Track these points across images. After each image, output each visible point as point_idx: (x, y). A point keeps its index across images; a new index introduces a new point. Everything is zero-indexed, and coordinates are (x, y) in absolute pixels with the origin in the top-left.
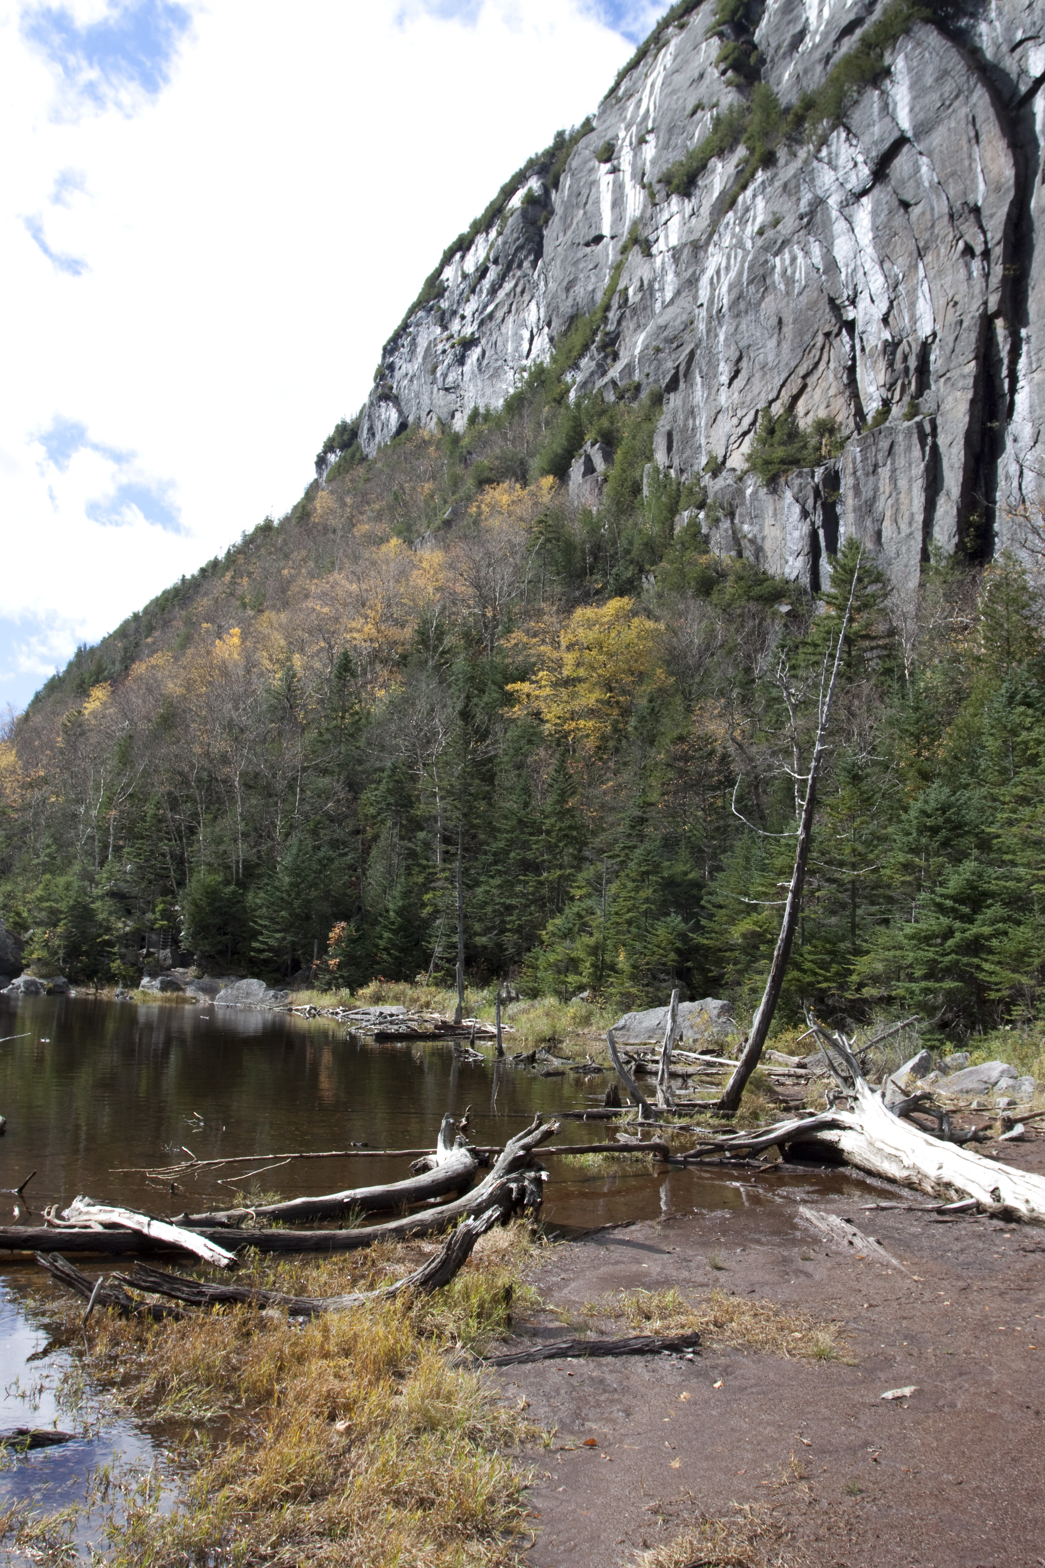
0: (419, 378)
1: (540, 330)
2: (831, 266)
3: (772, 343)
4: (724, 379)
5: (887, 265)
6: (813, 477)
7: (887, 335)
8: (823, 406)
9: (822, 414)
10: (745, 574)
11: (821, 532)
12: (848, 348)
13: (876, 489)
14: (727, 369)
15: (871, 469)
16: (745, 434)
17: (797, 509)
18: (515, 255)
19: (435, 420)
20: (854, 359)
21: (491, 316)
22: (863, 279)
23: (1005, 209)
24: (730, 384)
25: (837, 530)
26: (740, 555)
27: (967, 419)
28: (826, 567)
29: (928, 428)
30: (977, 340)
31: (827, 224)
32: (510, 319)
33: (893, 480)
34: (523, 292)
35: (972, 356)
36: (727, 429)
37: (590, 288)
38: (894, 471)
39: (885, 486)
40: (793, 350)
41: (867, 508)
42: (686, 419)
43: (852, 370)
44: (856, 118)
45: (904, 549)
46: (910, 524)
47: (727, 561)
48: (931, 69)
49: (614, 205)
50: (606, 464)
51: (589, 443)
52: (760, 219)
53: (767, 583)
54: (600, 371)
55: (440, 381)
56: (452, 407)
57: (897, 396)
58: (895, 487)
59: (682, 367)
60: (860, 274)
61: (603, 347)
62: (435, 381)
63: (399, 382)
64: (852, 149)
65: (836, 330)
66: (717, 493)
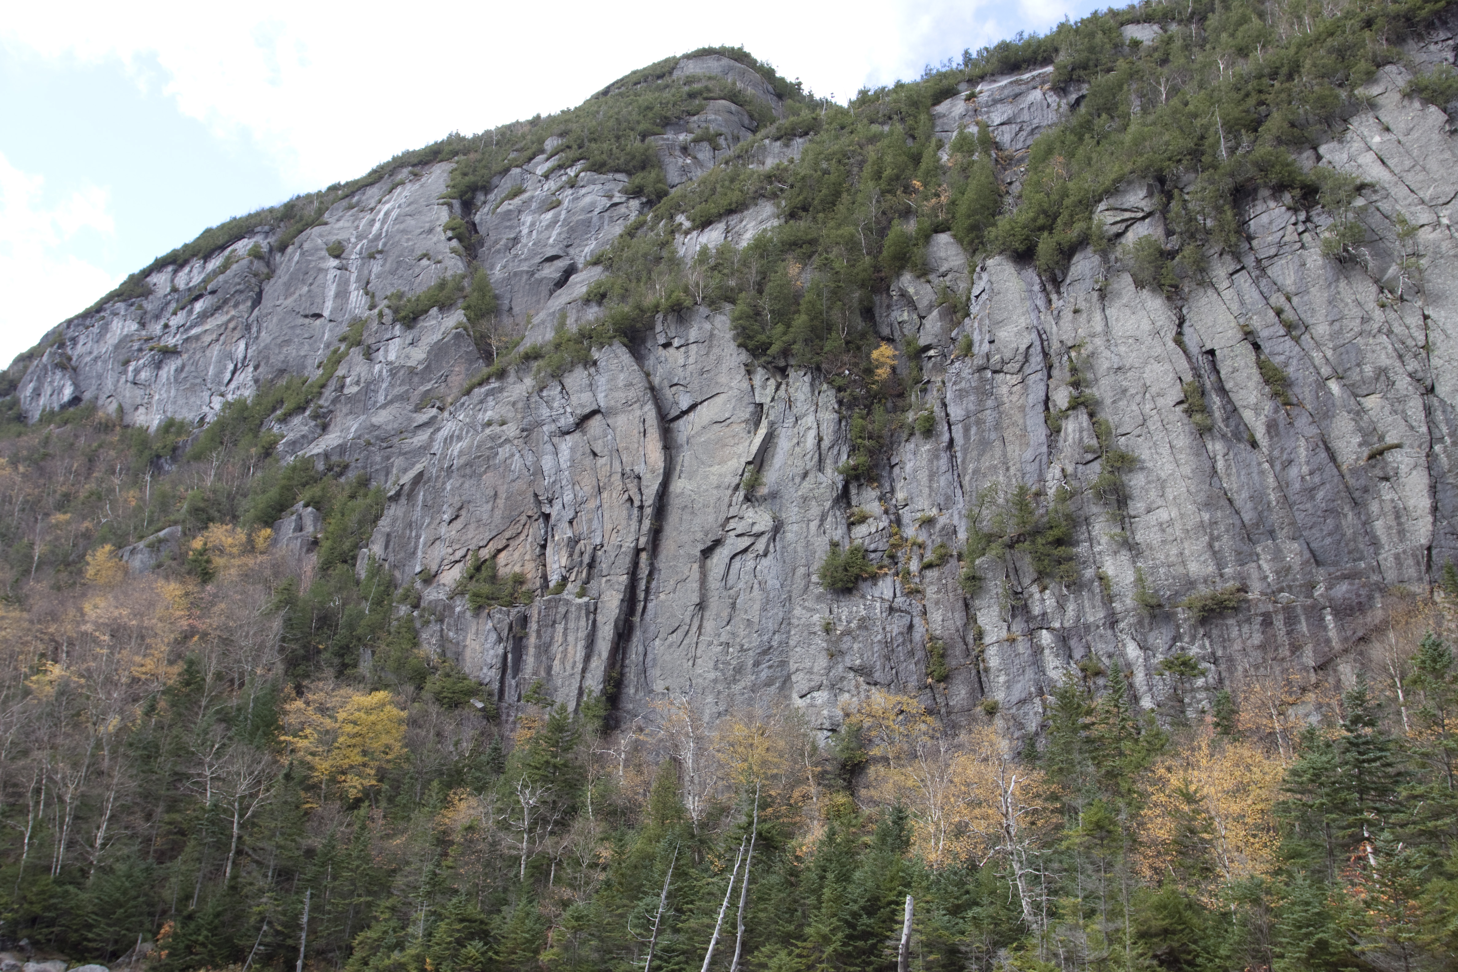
1: (245, 366)
2: (538, 472)
3: (488, 507)
4: (446, 517)
5: (577, 487)
6: (508, 615)
7: (570, 533)
8: (518, 565)
9: (517, 569)
10: (452, 672)
11: (510, 656)
12: (543, 532)
13: (552, 638)
14: (449, 511)
15: (551, 623)
16: (456, 562)
17: (494, 635)
18: (232, 295)
19: (114, 405)
20: (546, 540)
21: (197, 337)
22: (559, 490)
23: (656, 485)
24: (450, 523)
25: (521, 658)
26: (445, 655)
27: (617, 611)
28: (511, 682)
29: (592, 609)
30: (630, 562)
31: (539, 443)
32: (216, 348)
33: (565, 634)
34: (234, 329)
36: (442, 553)
37: (302, 353)
38: (566, 629)
39: (559, 637)
40: (503, 518)
41: (544, 649)
42: (404, 529)
43: (544, 547)
44: (569, 381)
45: (567, 683)
46: (573, 668)
47: (435, 658)
48: (622, 376)
49: (337, 295)
50: (315, 526)
51: (302, 503)
52: (489, 413)
53: (466, 682)
54: (310, 436)
55: (130, 375)
56: (138, 401)
57: (572, 578)
58: (566, 640)
59: (406, 488)
60: (558, 486)
61: (315, 417)
62: (125, 372)
63: (80, 356)
64: (563, 401)
65: (536, 517)
66: (430, 602)
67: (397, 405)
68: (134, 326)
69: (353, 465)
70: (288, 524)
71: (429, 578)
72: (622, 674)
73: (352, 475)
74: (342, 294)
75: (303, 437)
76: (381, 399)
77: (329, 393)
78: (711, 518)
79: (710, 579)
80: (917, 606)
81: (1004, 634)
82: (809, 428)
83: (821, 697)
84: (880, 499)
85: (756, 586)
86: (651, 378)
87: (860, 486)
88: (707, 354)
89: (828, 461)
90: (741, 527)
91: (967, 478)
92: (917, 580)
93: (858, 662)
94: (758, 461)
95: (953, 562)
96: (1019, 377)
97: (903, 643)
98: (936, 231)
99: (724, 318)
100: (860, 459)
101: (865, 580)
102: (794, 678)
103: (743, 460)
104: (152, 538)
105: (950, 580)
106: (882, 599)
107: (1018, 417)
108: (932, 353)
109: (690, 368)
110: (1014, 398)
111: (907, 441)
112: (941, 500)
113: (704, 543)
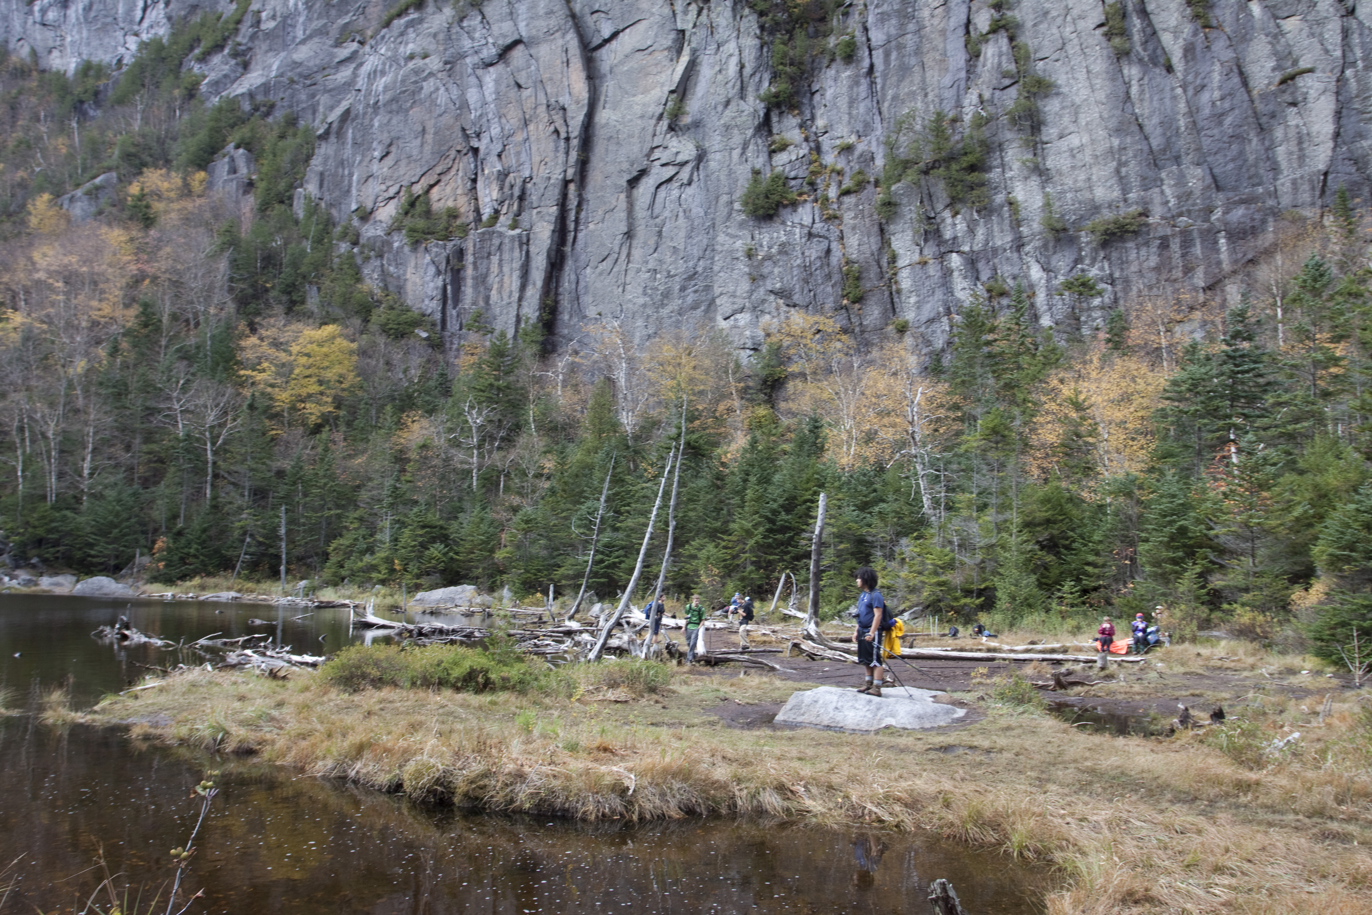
2: (464, 106)
3: (417, 142)
4: (377, 154)
5: (504, 121)
6: (445, 248)
7: (499, 167)
8: (450, 199)
9: (450, 204)
11: (449, 287)
12: (472, 166)
13: (488, 269)
14: (379, 147)
15: (486, 254)
16: (391, 198)
17: (432, 268)
19: (26, 49)
20: (476, 174)
22: (486, 124)
23: (581, 116)
24: (381, 159)
25: (460, 288)
26: (388, 289)
27: (549, 241)
28: (452, 312)
29: (525, 240)
30: (559, 193)
31: (463, 75)
33: (500, 265)
35: (555, 202)
36: (376, 190)
38: (501, 260)
39: (495, 268)
40: (433, 153)
41: (482, 280)
42: (337, 167)
43: (474, 181)
44: (489, 10)
45: (505, 311)
46: (510, 297)
47: (378, 292)
50: (248, 168)
51: (232, 145)
52: (411, 46)
53: (409, 314)
54: (232, 75)
55: (37, 15)
56: (51, 43)
57: (504, 210)
58: (501, 271)
59: (335, 125)
60: (484, 120)
61: (235, 55)
64: (484, 31)
65: (465, 151)
66: (369, 239)
67: (316, 40)
69: (279, 104)
70: (221, 167)
71: (366, 215)
72: (556, 302)
73: (279, 115)
75: (225, 76)
76: (300, 34)
77: (246, 30)
78: (636, 149)
79: (637, 207)
80: (834, 231)
81: (916, 257)
82: (731, 55)
83: (744, 319)
84: (801, 126)
85: (681, 214)
86: (572, 5)
87: (781, 113)
89: (750, 89)
90: (665, 156)
91: (886, 104)
92: (835, 206)
93: (778, 285)
94: (681, 90)
95: (870, 188)
97: (821, 267)
100: (782, 86)
101: (785, 206)
102: (718, 301)
103: (667, 89)
104: (88, 185)
105: (867, 206)
106: (802, 226)
107: (938, 41)
110: (936, 21)
111: (828, 67)
112: (860, 127)
113: (630, 173)
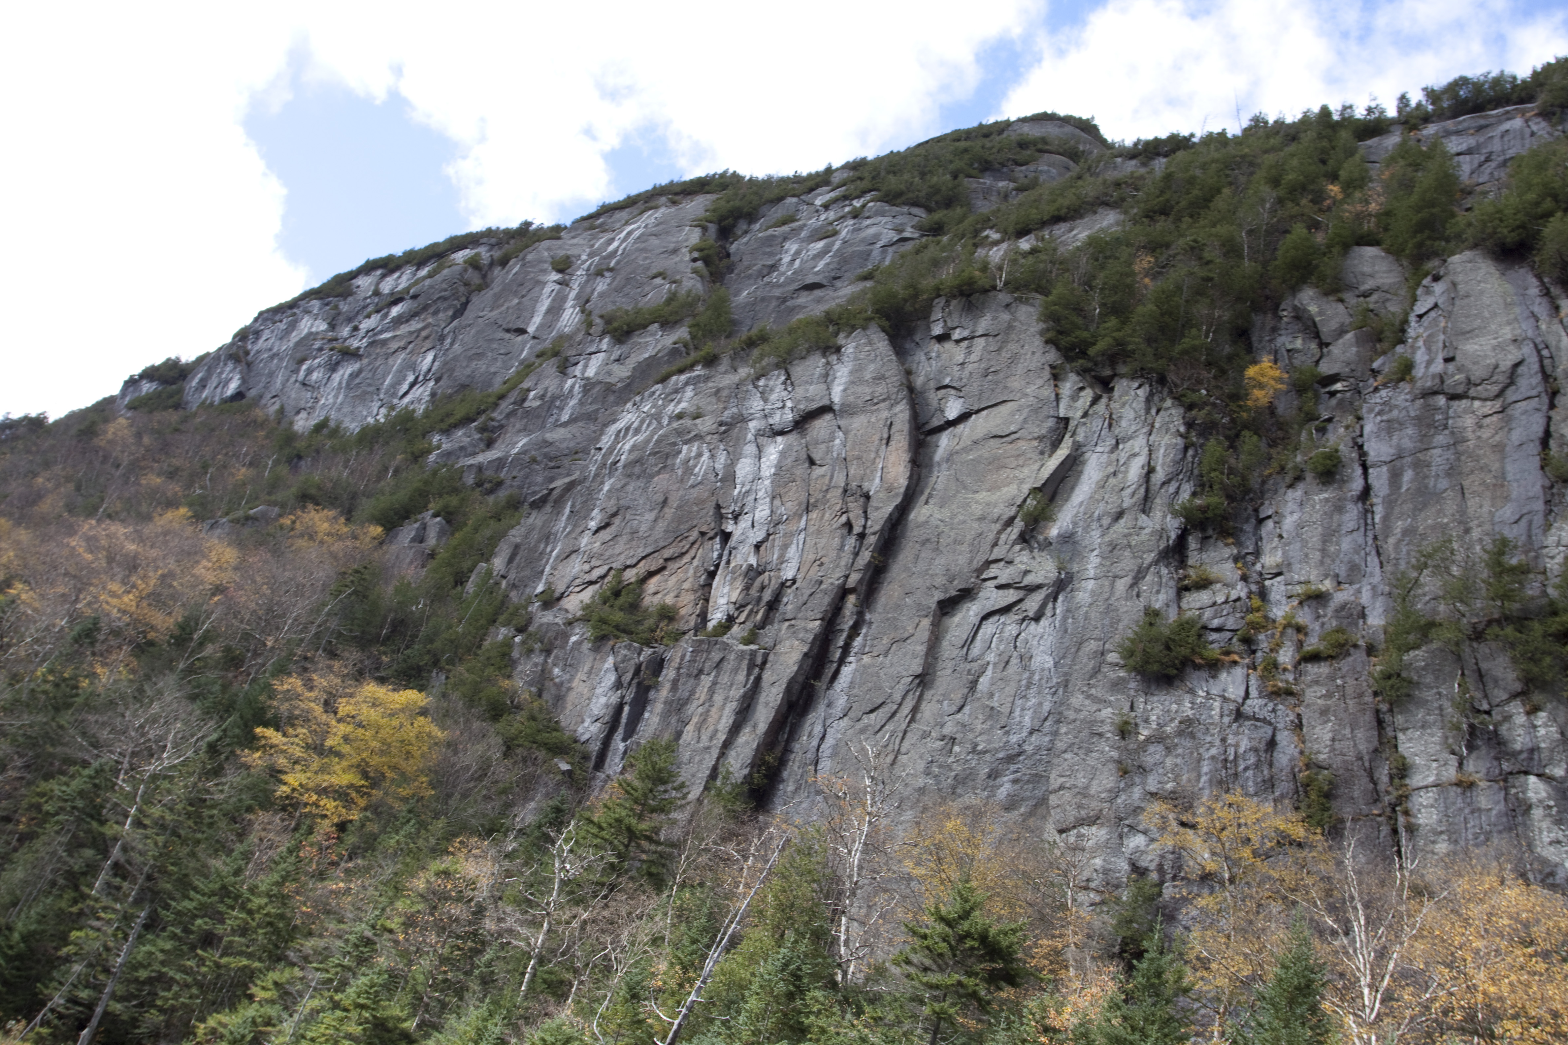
0: (281, 360)
1: (426, 380)
2: (730, 478)
3: (651, 516)
4: (593, 525)
5: (777, 502)
6: (639, 654)
7: (753, 561)
8: (672, 594)
9: (669, 600)
10: (541, 717)
11: (626, 709)
12: (715, 554)
13: (692, 693)
14: (599, 517)
15: (695, 672)
16: (591, 583)
17: (612, 678)
18: (435, 302)
19: (277, 406)
20: (717, 566)
21: (384, 342)
22: (752, 503)
23: (890, 509)
24: (596, 532)
25: (642, 714)
26: (540, 695)
27: (795, 668)
28: (619, 746)
29: (759, 660)
30: (829, 605)
31: (740, 441)
32: (402, 356)
33: (712, 691)
34: (426, 338)
35: (819, 616)
36: (575, 571)
37: (493, 370)
38: (715, 683)
39: (702, 693)
40: (666, 531)
41: (677, 706)
42: (539, 541)
43: (712, 575)
44: (799, 370)
45: (697, 758)
46: (711, 739)
47: (524, 695)
48: (872, 367)
49: (549, 311)
50: (438, 539)
51: (430, 512)
52: (683, 405)
53: (555, 734)
54: (470, 450)
55: (302, 373)
56: (302, 404)
57: (742, 618)
58: (710, 699)
59: (555, 492)
60: (751, 498)
61: (482, 429)
62: (296, 371)
63: (258, 352)
64: (785, 393)
65: (711, 534)
66: (541, 625)
67: (580, 424)
68: (323, 326)
69: (508, 482)
70: (408, 532)
71: (550, 601)
72: (782, 762)
73: (503, 494)
74: (555, 310)
75: (462, 448)
76: (565, 417)
77: (506, 406)
78: (963, 560)
79: (945, 643)
80: (1285, 715)
81: (1451, 773)
82: (1135, 455)
83: (1096, 834)
84: (1236, 559)
85: (1014, 661)
86: (912, 378)
87: (1205, 539)
88: (999, 350)
89: (1158, 501)
90: (1004, 574)
91: (1392, 540)
92: (1290, 677)
93: (1170, 786)
94: (1049, 490)
95: (1358, 657)
96: (1497, 405)
97: (1257, 766)
98: (1359, 244)
99: (1031, 309)
100: (1214, 499)
101: (1197, 667)
102: (1053, 800)
103: (1026, 488)
104: (241, 514)
105: (1351, 682)
106: (1225, 699)
107: (1491, 459)
108: (1338, 386)
109: (969, 368)
110: (1486, 434)
111: (1290, 486)
112: (1343, 571)
113: (946, 592)
